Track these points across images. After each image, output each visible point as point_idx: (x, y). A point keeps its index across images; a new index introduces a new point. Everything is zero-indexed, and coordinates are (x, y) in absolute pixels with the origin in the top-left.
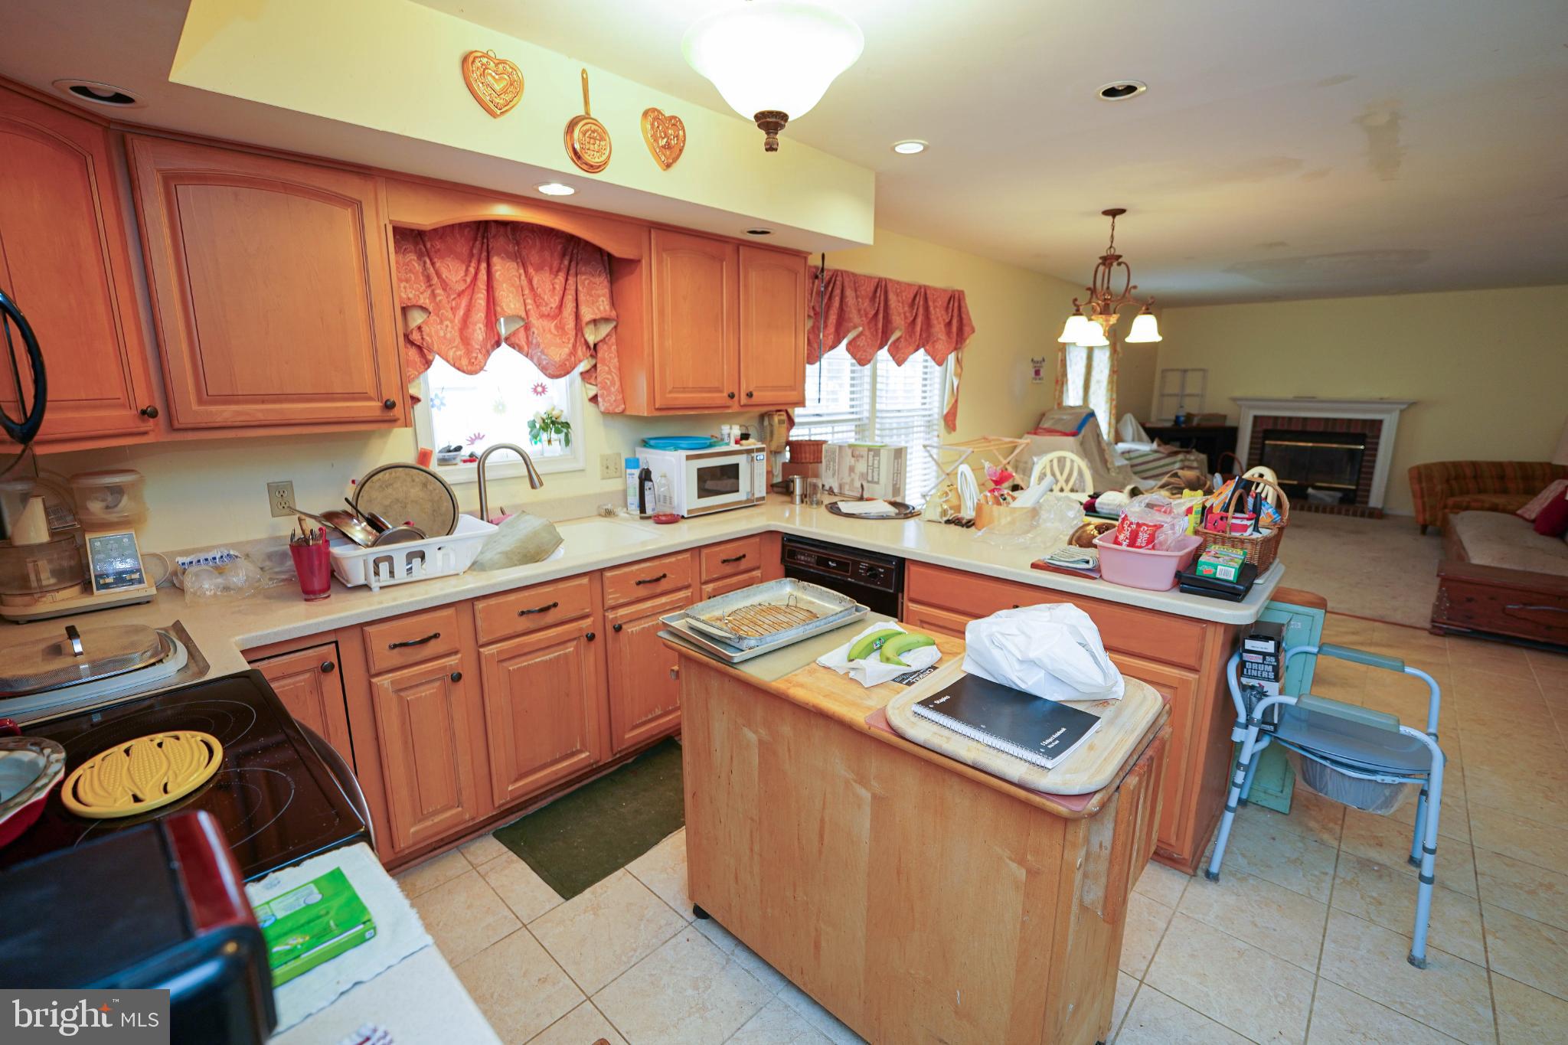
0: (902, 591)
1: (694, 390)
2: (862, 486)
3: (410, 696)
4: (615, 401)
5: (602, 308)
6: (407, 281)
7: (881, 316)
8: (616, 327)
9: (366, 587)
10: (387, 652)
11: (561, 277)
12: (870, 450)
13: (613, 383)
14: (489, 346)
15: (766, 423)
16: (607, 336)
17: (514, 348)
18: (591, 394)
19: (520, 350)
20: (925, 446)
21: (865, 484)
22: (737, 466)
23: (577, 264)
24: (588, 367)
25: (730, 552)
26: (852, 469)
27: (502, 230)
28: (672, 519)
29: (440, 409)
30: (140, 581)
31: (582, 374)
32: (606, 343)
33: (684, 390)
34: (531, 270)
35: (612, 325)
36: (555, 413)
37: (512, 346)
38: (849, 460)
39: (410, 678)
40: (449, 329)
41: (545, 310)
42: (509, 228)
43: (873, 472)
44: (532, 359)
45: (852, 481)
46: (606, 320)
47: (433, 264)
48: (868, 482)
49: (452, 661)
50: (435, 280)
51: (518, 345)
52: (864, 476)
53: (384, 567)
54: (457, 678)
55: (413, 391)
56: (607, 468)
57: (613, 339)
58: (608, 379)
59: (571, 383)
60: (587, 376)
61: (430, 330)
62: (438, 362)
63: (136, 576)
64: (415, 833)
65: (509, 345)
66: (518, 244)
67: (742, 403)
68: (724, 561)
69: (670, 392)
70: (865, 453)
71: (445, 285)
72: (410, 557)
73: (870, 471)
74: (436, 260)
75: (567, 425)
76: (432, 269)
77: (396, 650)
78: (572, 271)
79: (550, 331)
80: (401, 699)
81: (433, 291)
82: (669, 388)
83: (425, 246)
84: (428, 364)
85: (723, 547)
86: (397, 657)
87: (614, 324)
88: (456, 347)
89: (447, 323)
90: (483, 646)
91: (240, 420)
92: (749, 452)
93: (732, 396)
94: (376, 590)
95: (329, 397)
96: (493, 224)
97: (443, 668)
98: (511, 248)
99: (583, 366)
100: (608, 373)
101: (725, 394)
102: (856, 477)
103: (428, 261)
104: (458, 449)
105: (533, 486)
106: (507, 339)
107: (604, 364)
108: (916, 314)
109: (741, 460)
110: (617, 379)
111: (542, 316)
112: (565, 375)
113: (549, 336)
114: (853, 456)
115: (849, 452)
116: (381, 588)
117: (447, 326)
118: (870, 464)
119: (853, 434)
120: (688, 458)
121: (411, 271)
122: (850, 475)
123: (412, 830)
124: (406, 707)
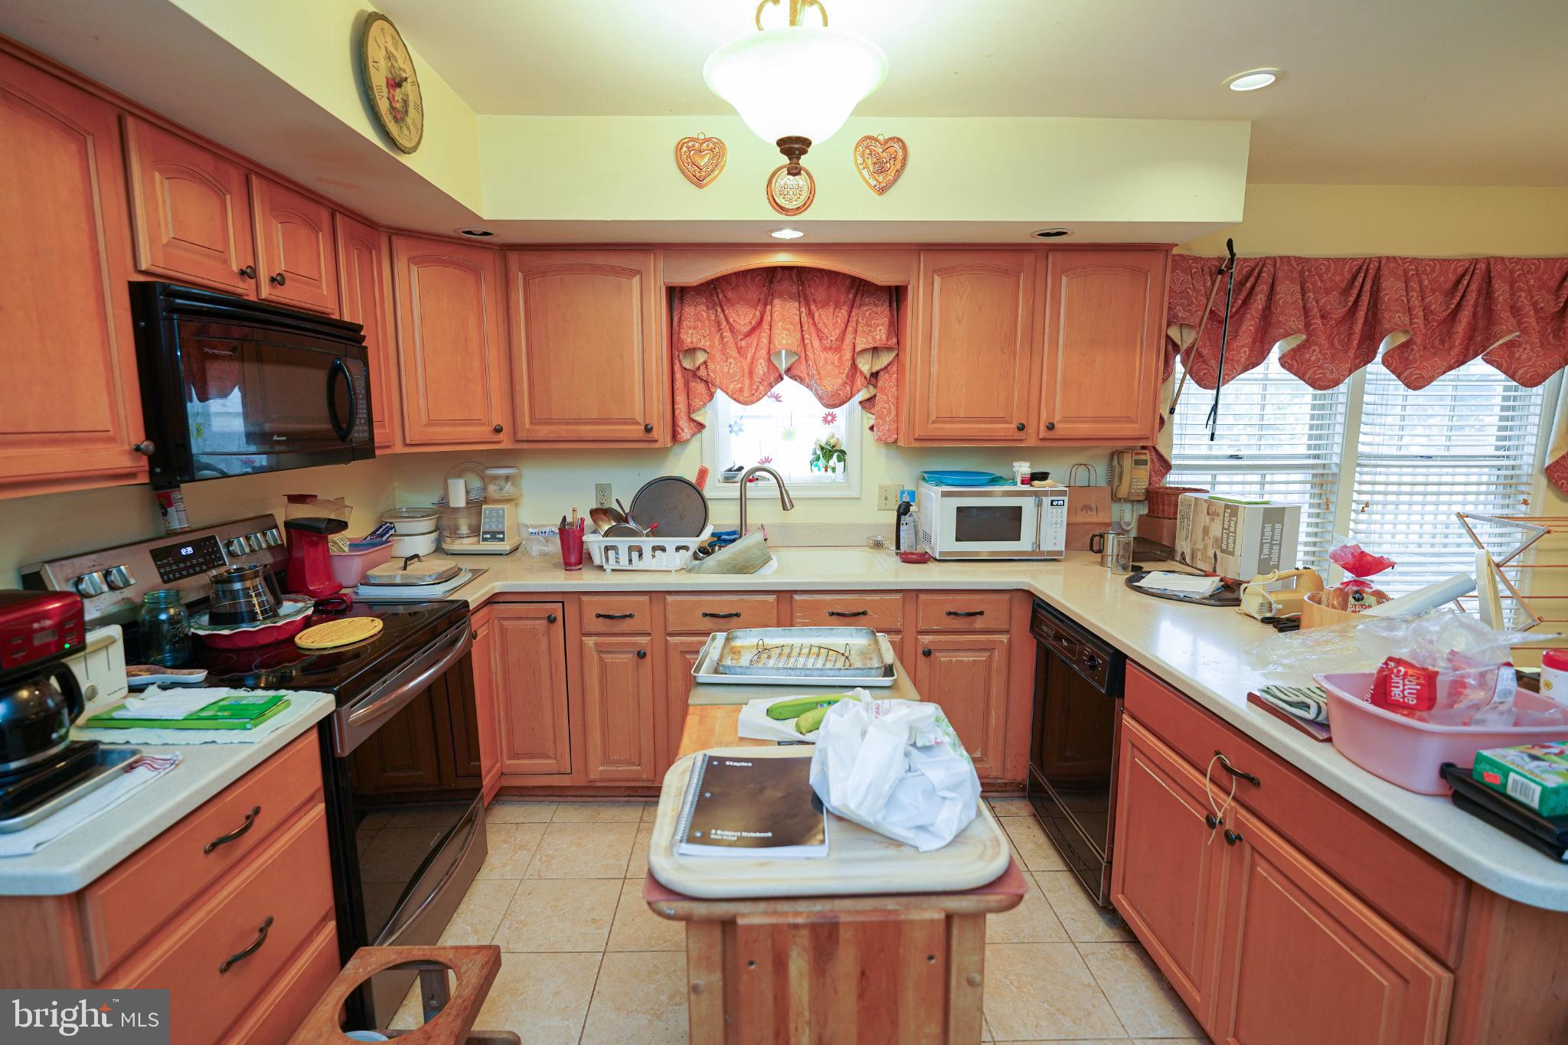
0: (1122, 695)
1: (966, 420)
2: (1215, 556)
3: (608, 658)
4: (889, 430)
5: (878, 337)
6: (695, 328)
7: (1361, 314)
8: (898, 355)
9: (601, 568)
10: (594, 618)
11: (844, 312)
12: (1227, 506)
13: (889, 412)
14: (772, 379)
15: (1115, 463)
16: (889, 365)
17: (796, 380)
18: (872, 422)
19: (801, 381)
20: (1460, 516)
21: (1219, 554)
22: (1018, 510)
23: (862, 296)
24: (868, 396)
25: (961, 604)
26: (1206, 531)
27: (787, 273)
28: (923, 559)
29: (737, 435)
30: (502, 540)
31: (861, 403)
32: (888, 372)
33: (953, 419)
34: (813, 307)
35: (894, 354)
36: (833, 442)
37: (794, 378)
38: (1204, 519)
39: (609, 644)
40: (732, 366)
41: (826, 343)
42: (795, 271)
43: (1228, 538)
44: (811, 390)
45: (1206, 547)
46: (889, 349)
47: (723, 311)
48: (1222, 551)
49: (643, 640)
50: (724, 323)
51: (800, 377)
52: (1218, 542)
53: (611, 553)
54: (641, 655)
55: (698, 417)
56: (886, 499)
57: (895, 368)
58: (885, 408)
59: (851, 413)
60: (867, 404)
61: (716, 367)
62: (719, 394)
63: (501, 536)
64: (601, 771)
65: (791, 378)
66: (803, 284)
67: (1041, 437)
68: (950, 614)
69: (933, 422)
70: (1221, 511)
71: (732, 330)
72: (655, 549)
73: (1225, 536)
74: (725, 308)
75: (843, 452)
76: (722, 316)
77: (601, 619)
78: (857, 303)
79: (833, 363)
80: (601, 659)
81: (721, 334)
82: (933, 417)
83: (718, 297)
84: (711, 396)
85: (950, 597)
86: (601, 625)
87: (896, 352)
88: (737, 381)
89: (732, 360)
90: (671, 635)
91: (551, 436)
92: (1036, 494)
93: (1021, 428)
94: (609, 571)
95: (608, 421)
96: (779, 269)
97: (635, 644)
98: (794, 289)
99: (862, 395)
100: (886, 403)
101: (1014, 426)
102: (1210, 542)
103: (719, 310)
104: (740, 469)
105: (785, 508)
106: (788, 371)
107: (883, 393)
108: (1459, 305)
109: (1028, 505)
110: (893, 408)
111: (825, 349)
112: (841, 405)
113: (830, 367)
114: (1208, 514)
115: (1205, 506)
116: (613, 570)
117: (731, 363)
118: (1226, 526)
119: (1308, 487)
120: (945, 494)
121: (699, 320)
122: (1203, 540)
123: (601, 768)
124: (604, 667)
